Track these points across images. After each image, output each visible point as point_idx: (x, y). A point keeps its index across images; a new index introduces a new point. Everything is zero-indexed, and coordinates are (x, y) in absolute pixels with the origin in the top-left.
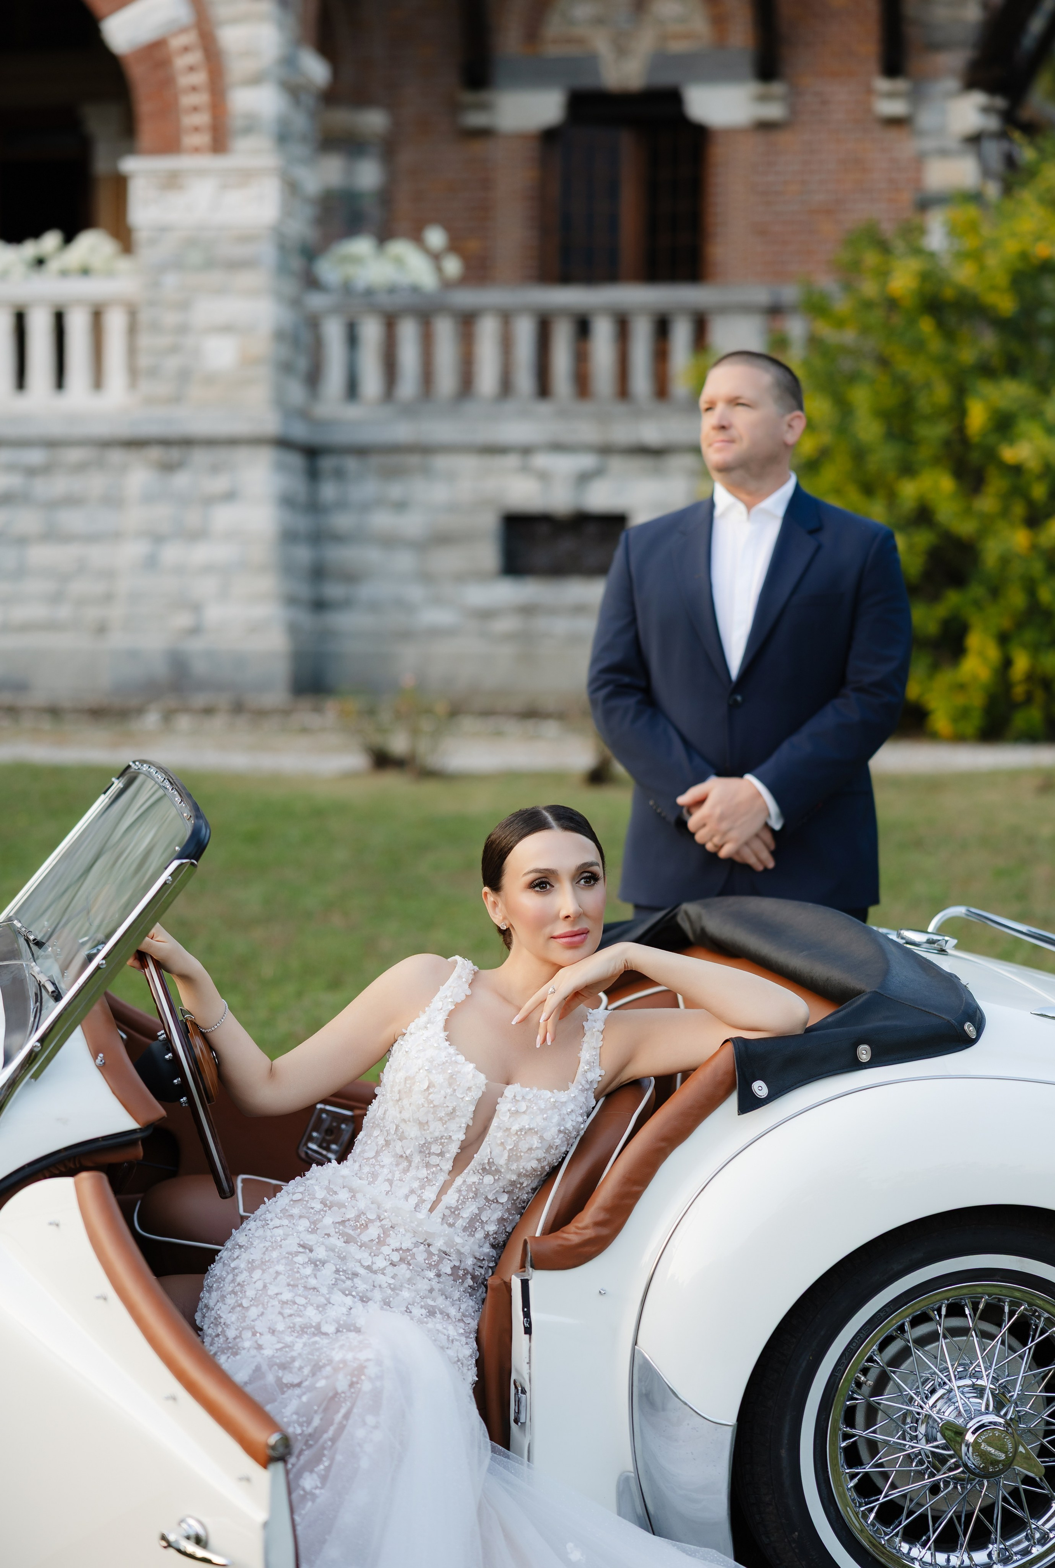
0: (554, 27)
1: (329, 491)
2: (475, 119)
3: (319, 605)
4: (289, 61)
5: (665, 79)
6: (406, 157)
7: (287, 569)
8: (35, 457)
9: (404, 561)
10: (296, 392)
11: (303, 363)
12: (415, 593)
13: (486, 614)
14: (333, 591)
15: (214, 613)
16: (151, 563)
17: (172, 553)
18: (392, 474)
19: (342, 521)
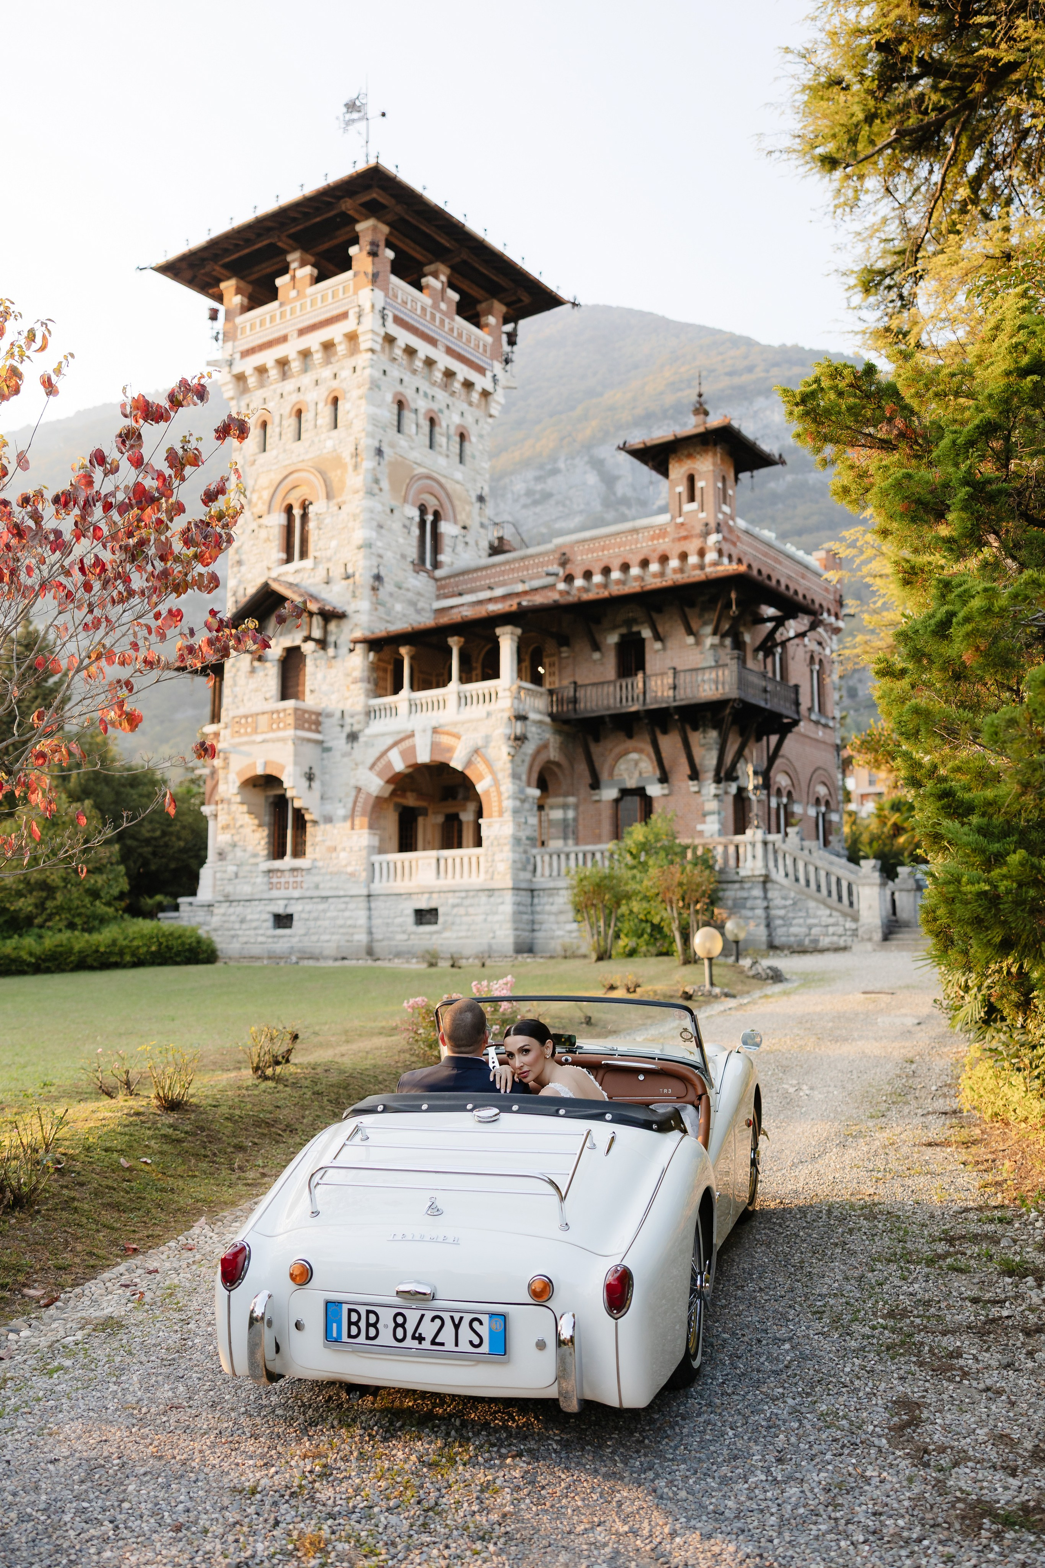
0: (616, 772)
1: (536, 901)
2: (596, 798)
3: (533, 930)
4: (522, 791)
5: (641, 785)
6: (581, 808)
7: (515, 921)
8: (463, 894)
9: (552, 918)
10: (528, 875)
11: (530, 867)
12: (555, 927)
13: (570, 932)
14: (536, 927)
15: (498, 933)
16: (485, 920)
17: (490, 918)
18: (550, 895)
19: (538, 908)
